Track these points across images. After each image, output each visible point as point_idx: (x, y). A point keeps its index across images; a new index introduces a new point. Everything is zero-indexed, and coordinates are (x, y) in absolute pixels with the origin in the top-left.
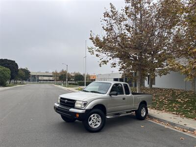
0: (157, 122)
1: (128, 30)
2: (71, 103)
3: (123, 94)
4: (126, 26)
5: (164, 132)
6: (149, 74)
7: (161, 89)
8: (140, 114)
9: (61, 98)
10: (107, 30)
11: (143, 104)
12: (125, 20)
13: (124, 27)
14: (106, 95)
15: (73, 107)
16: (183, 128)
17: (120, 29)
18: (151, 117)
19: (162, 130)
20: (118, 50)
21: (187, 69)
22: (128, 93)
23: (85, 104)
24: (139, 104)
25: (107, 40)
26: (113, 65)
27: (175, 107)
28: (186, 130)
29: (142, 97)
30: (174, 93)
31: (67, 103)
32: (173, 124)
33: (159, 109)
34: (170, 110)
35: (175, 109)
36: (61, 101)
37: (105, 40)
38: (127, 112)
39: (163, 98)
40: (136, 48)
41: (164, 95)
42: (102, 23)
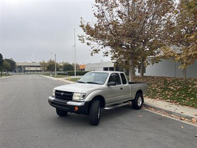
0: (153, 111)
2: (69, 96)
3: (120, 84)
5: (162, 120)
6: (140, 62)
7: (153, 77)
8: (137, 103)
9: (56, 91)
10: (98, 17)
11: (140, 93)
14: (105, 86)
15: (71, 100)
16: (180, 116)
17: (112, 15)
18: (147, 106)
19: (160, 119)
20: (109, 38)
22: (125, 82)
23: (84, 96)
24: (135, 93)
25: (99, 27)
26: (106, 53)
27: (168, 95)
28: (183, 119)
29: (137, 87)
30: (166, 81)
31: (64, 95)
32: (170, 113)
33: (153, 97)
34: (164, 98)
35: (168, 96)
36: (56, 94)
37: (96, 27)
38: (124, 102)
39: (156, 86)
40: (129, 36)
41: (156, 83)
42: (93, 9)
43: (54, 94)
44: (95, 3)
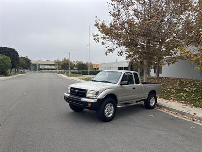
0: (166, 111)
1: (137, 16)
2: (83, 93)
3: (133, 83)
4: (135, 11)
5: (174, 120)
6: (155, 63)
7: (168, 78)
8: (150, 103)
9: (71, 88)
10: (114, 15)
11: (153, 93)
12: (133, 4)
13: (132, 12)
14: (117, 85)
15: (85, 96)
16: (193, 117)
17: (128, 14)
18: (160, 107)
19: (172, 119)
20: (124, 37)
21: (199, 57)
22: (138, 82)
23: (97, 94)
24: (148, 93)
25: (114, 26)
26: (120, 53)
27: (183, 96)
28: (196, 120)
29: (151, 87)
30: (182, 82)
31: (78, 92)
32: (183, 114)
33: (167, 98)
34: (179, 99)
35: (183, 98)
36: (71, 91)
37: (111, 26)
38: (137, 102)
39: (171, 87)
40: (144, 35)
41: (171, 84)
42: (109, 7)
43: (69, 91)
44: (111, 2)
